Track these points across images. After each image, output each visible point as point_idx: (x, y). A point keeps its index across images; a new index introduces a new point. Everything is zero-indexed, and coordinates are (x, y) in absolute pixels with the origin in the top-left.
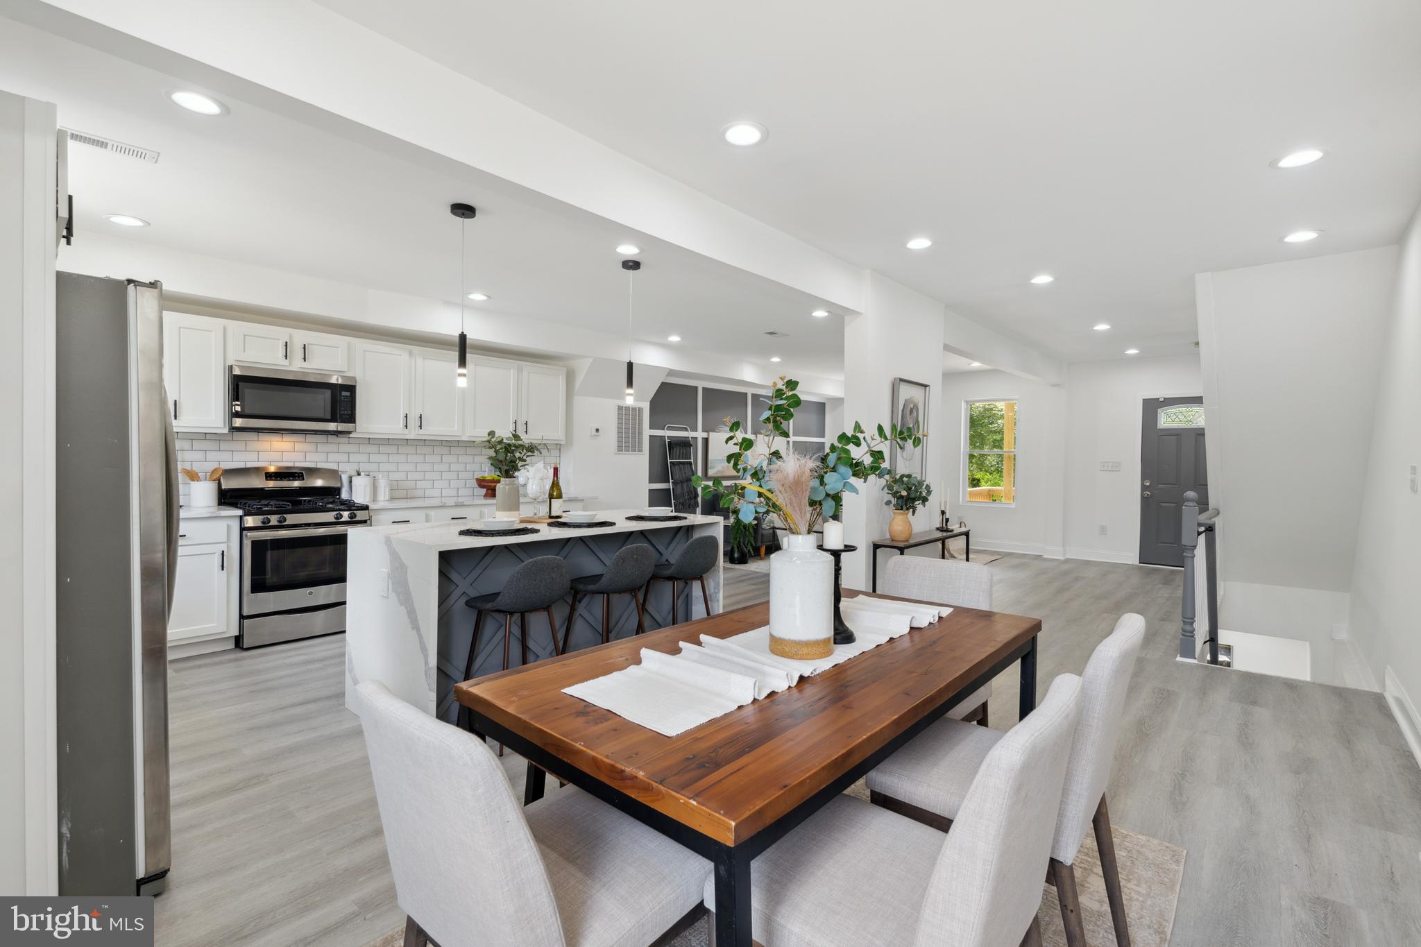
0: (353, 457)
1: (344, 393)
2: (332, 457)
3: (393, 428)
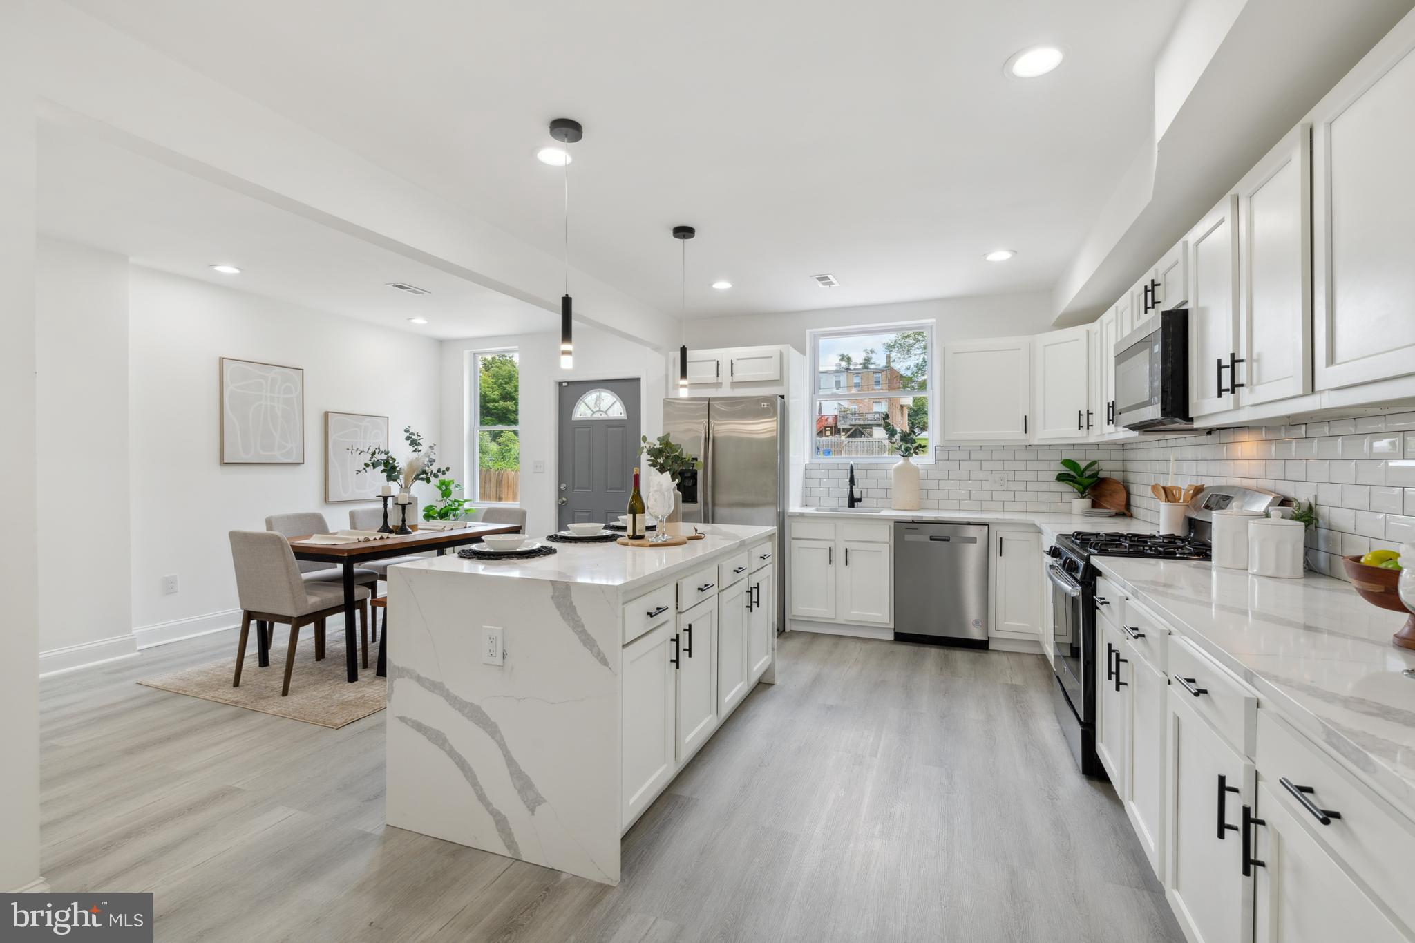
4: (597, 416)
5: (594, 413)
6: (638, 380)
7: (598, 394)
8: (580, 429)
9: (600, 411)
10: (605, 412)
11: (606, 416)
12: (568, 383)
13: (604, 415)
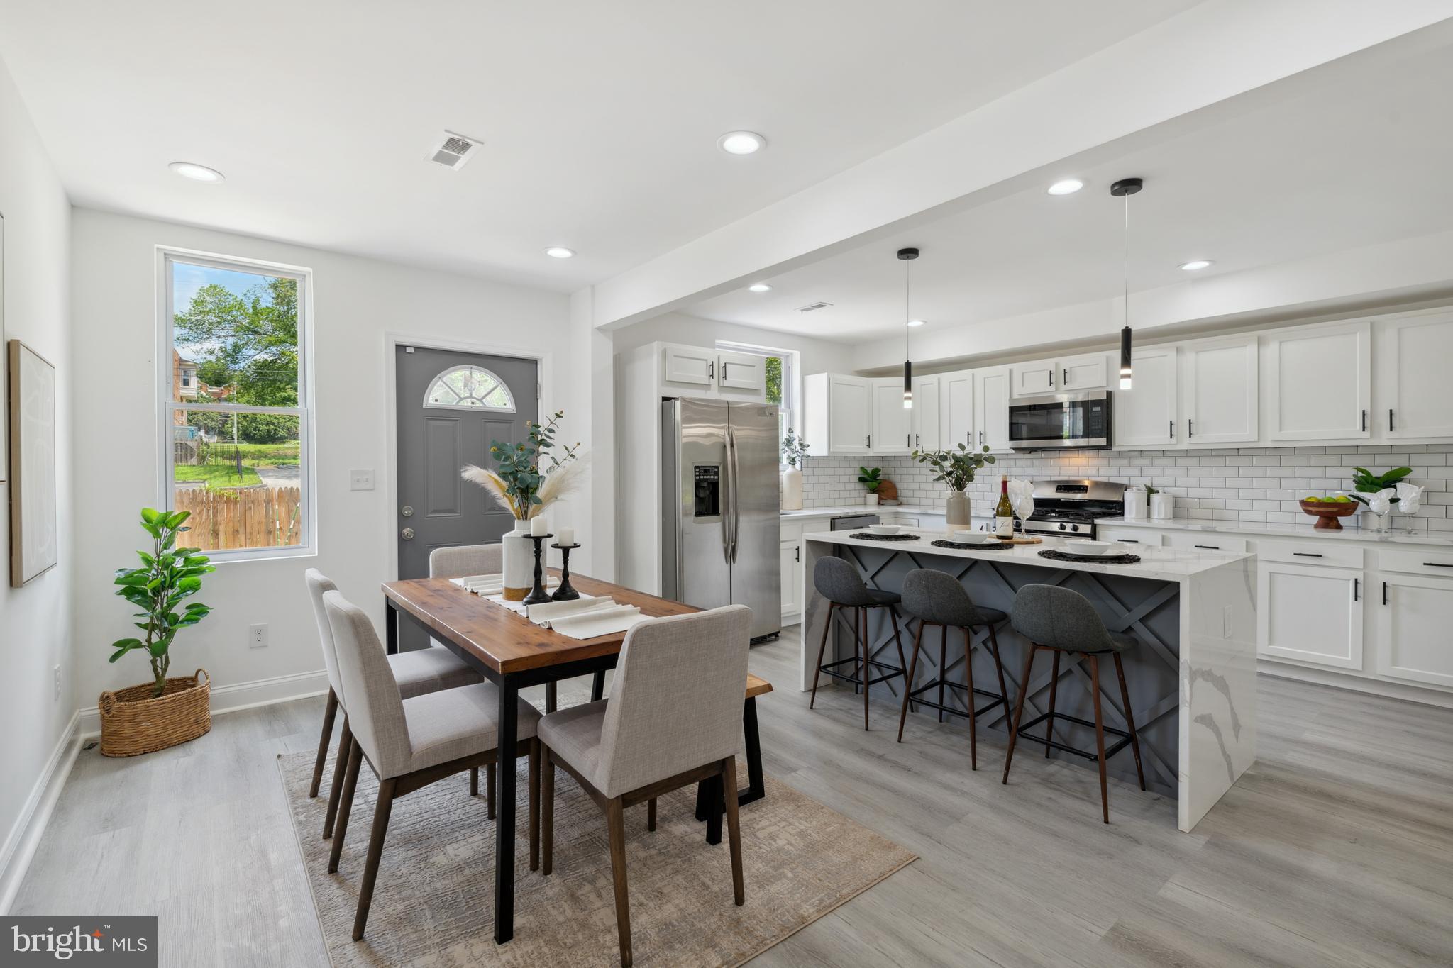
0: (1146, 471)
1: (1095, 409)
2: (1124, 471)
3: (1160, 439)
4: (467, 404)
5: (461, 399)
6: (534, 362)
7: (468, 373)
8: (438, 423)
9: (471, 397)
10: (481, 400)
11: (481, 405)
12: (416, 348)
13: (478, 405)
